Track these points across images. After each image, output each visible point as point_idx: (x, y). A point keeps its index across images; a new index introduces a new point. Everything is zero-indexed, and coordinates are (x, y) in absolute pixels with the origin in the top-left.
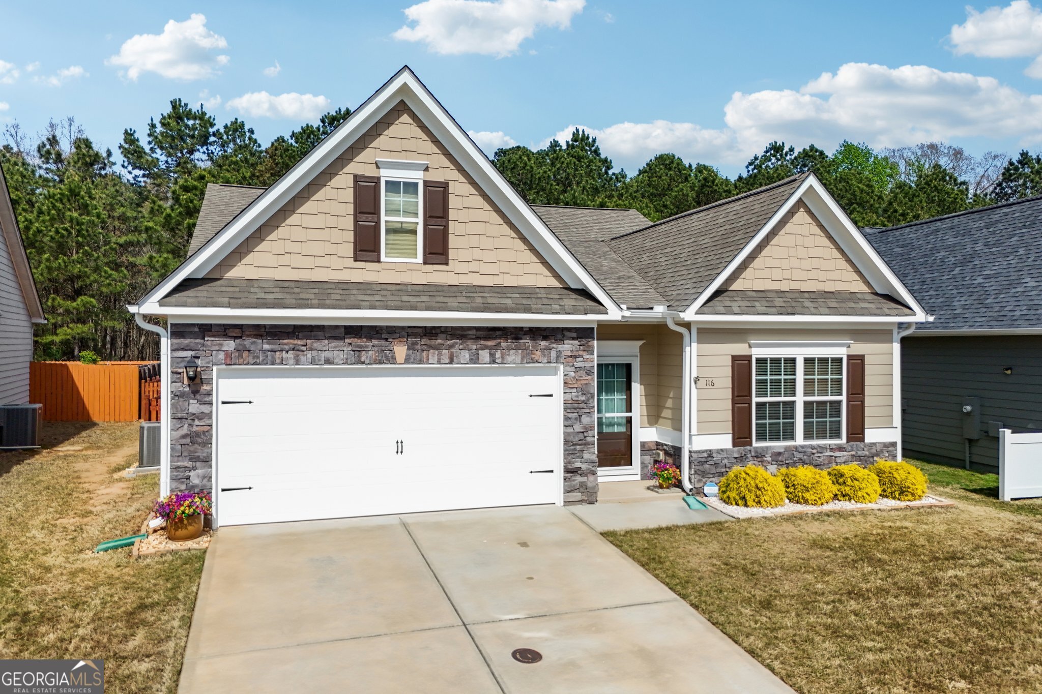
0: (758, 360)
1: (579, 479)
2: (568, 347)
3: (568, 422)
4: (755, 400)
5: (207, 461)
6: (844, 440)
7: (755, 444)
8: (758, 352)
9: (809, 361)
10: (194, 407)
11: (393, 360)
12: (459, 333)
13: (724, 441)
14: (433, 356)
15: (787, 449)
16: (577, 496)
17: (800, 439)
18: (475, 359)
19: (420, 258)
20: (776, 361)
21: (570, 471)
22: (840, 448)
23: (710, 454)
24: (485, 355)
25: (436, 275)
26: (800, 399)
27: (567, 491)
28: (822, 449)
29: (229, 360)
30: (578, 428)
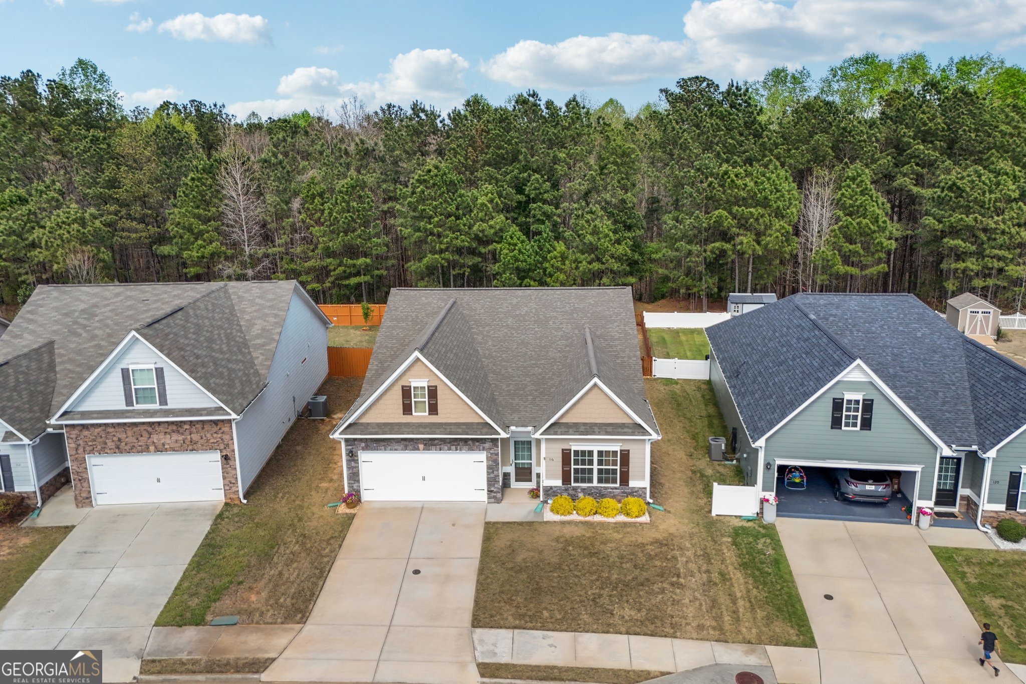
0: (575, 451)
1: (493, 494)
2: (487, 445)
3: (488, 473)
4: (573, 467)
5: (358, 481)
6: (618, 485)
7: (573, 484)
8: (574, 448)
9: (600, 453)
10: (353, 464)
11: (418, 449)
12: (443, 440)
13: (558, 483)
14: (433, 447)
15: (589, 487)
16: (493, 500)
17: (595, 483)
18: (450, 449)
19: (427, 413)
20: (583, 452)
21: (490, 491)
22: (616, 488)
23: (551, 488)
24: (453, 448)
25: (434, 419)
26: (595, 467)
27: (489, 498)
28: (606, 488)
29: (363, 449)
30: (492, 475)
